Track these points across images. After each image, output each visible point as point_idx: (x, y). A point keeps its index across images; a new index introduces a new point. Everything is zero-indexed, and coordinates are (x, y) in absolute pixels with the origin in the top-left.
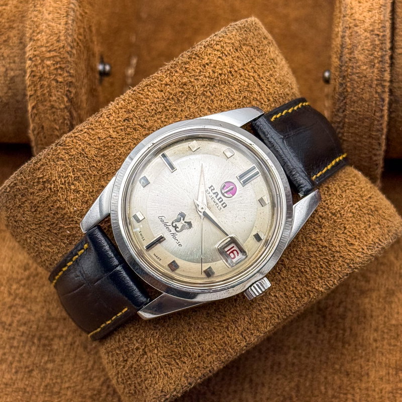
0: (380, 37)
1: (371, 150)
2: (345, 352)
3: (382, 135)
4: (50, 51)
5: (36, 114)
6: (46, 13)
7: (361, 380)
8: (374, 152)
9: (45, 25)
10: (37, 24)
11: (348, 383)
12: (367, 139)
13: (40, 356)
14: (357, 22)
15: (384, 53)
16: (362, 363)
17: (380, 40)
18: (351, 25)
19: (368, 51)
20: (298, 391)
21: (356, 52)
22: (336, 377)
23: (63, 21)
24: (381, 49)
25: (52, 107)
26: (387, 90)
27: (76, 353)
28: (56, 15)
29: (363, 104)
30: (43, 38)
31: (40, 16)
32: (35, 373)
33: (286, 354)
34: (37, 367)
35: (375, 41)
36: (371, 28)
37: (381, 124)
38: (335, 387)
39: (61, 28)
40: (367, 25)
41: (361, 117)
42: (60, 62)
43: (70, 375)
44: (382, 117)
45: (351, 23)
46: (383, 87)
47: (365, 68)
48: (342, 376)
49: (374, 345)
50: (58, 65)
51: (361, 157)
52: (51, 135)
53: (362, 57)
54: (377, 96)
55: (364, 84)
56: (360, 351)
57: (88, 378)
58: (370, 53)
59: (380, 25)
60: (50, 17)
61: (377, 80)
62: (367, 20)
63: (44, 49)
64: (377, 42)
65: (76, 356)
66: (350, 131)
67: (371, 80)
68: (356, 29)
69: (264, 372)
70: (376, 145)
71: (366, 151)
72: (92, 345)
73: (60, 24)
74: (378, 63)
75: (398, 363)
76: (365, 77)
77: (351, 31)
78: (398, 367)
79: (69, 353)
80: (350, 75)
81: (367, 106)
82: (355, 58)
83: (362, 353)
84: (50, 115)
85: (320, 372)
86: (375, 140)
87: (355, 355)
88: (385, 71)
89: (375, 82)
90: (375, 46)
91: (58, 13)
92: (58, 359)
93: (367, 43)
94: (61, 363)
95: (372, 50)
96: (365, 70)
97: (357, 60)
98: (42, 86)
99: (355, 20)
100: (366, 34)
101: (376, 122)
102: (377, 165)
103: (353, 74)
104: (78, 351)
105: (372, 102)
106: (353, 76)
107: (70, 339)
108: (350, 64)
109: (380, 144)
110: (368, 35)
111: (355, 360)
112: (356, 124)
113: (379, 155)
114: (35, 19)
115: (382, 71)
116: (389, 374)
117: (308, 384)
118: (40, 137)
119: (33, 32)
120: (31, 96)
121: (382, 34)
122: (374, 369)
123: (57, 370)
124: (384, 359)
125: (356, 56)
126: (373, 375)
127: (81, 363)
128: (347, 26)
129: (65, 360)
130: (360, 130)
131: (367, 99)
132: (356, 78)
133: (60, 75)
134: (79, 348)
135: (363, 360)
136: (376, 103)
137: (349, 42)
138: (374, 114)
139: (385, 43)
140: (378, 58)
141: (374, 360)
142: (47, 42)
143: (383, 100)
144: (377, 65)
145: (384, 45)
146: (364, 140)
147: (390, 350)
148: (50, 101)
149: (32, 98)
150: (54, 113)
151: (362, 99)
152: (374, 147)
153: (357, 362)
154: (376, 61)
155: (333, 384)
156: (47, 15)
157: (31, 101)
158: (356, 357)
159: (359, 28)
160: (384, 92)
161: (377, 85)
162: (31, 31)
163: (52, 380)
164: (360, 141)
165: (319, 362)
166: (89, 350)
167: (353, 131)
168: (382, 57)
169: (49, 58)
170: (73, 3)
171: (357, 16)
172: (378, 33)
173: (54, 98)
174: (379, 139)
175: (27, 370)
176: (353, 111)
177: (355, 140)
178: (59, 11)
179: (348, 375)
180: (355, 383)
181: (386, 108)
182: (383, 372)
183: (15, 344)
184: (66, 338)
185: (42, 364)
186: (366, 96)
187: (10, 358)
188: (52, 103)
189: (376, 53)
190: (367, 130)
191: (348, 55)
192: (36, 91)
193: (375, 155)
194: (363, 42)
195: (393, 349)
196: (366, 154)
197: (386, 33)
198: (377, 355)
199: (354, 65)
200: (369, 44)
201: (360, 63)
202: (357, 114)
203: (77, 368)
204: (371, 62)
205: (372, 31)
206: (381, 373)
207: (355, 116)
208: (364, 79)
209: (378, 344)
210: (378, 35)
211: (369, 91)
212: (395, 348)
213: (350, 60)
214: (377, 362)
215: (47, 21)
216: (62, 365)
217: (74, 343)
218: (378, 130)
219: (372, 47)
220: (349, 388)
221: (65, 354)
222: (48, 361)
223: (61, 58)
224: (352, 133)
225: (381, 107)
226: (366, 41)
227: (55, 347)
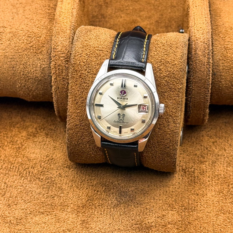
0: (207, 45)
1: (205, 94)
2: (196, 186)
3: (210, 87)
4: (62, 54)
5: (56, 82)
6: (60, 38)
7: (204, 197)
8: (206, 95)
9: (60, 42)
10: (56, 42)
11: (198, 198)
12: (203, 89)
13: (57, 191)
14: (197, 38)
15: (209, 51)
16: (204, 190)
17: (207, 46)
18: (195, 40)
19: (203, 50)
20: (176, 202)
21: (197, 51)
22: (192, 196)
23: (68, 41)
24: (208, 49)
25: (63, 78)
26: (211, 67)
27: (73, 189)
28: (65, 38)
29: (201, 73)
30: (59, 48)
31: (57, 39)
32: (55, 198)
33: (169, 188)
34: (56, 196)
35: (205, 46)
36: (203, 41)
37: (209, 82)
38: (192, 200)
39: (67, 44)
40: (202, 40)
41: (200, 78)
42: (67, 58)
43: (71, 199)
44: (209, 78)
45: (195, 39)
46: (210, 65)
47: (202, 57)
48: (195, 195)
49: (209, 183)
50: (66, 59)
51: (200, 97)
52: (62, 91)
53: (200, 53)
54: (207, 69)
55: (202, 64)
56: (202, 186)
57: (80, 199)
58: (204, 51)
59: (208, 40)
60: (62, 39)
61: (207, 62)
62: (202, 38)
63: (60, 52)
64: (206, 47)
65: (73, 191)
66: (196, 85)
67: (204, 62)
68: (197, 41)
69: (160, 195)
70: (207, 91)
71: (203, 95)
72: (80, 186)
73: (66, 42)
74: (207, 55)
75: (220, 190)
76: (202, 61)
77: (195, 42)
78: (220, 191)
79: (70, 190)
80: (195, 61)
81: (203, 74)
82: (197, 53)
83: (203, 186)
84: (62, 82)
85: (185, 194)
86: (207, 89)
87: (200, 187)
88: (210, 59)
89: (206, 63)
90: (205, 48)
91: (65, 37)
92: (65, 192)
93: (202, 47)
94: (67, 194)
95: (204, 50)
96: (202, 58)
97: (198, 54)
98: (59, 69)
99: (196, 38)
100: (201, 43)
101: (207, 81)
102: (207, 100)
103: (197, 60)
104: (74, 189)
105: (205, 72)
106: (197, 61)
107: (70, 184)
108: (195, 56)
109: (208, 91)
110: (202, 44)
111: (201, 189)
112: (198, 82)
113: (208, 96)
114: (56, 40)
115: (209, 58)
116: (216, 194)
117: (180, 199)
118: (57, 92)
119: (55, 46)
120: (54, 73)
121: (208, 43)
122: (209, 193)
123: (65, 197)
124: (214, 188)
125: (198, 52)
126: (209, 195)
127: (76, 194)
128: (193, 40)
129: (69, 193)
130: (200, 85)
131: (203, 71)
132: (198, 62)
133: (67, 64)
134: (74, 188)
135: (204, 189)
136: (207, 72)
137: (194, 47)
138: (206, 77)
139: (210, 47)
140: (207, 53)
141: (209, 189)
142: (61, 50)
143: (210, 71)
144: (207, 56)
145: (209, 48)
146: (202, 89)
147: (216, 185)
148: (62, 76)
149: (54, 74)
150: (64, 80)
151: (200, 71)
152: (206, 92)
153: (201, 190)
154: (206, 55)
155: (191, 199)
156: (61, 38)
157: (54, 76)
158: (201, 188)
159: (198, 41)
160: (210, 67)
161: (207, 65)
162: (54, 45)
163: (64, 201)
164: (200, 90)
165: (184, 191)
166: (79, 188)
167: (197, 85)
168: (208, 53)
169: (62, 57)
170: (71, 33)
171: (197, 36)
172: (207, 43)
173: (64, 74)
174: (208, 89)
175: (51, 197)
176: (197, 76)
177: (198, 89)
178: (66, 37)
179: (198, 195)
180: (201, 198)
181: (211, 75)
182: (213, 193)
183: (45, 187)
184: (68, 184)
185: (58, 195)
186: (203, 69)
187: (43, 192)
188: (63, 76)
189: (206, 51)
190: (203, 85)
191: (194, 52)
192: (56, 71)
193: (206, 96)
194: (200, 46)
195: (217, 184)
196: (203, 96)
197: (210, 43)
198: (210, 187)
199: (197, 56)
200: (203, 47)
201: (199, 55)
202: (198, 77)
203: (74, 196)
204: (204, 55)
205: (204, 42)
206: (212, 194)
207: (198, 78)
208: (201, 62)
209: (210, 182)
210: (207, 44)
211: (203, 67)
212: (218, 184)
213: (195, 54)
214: (210, 190)
215: (61, 41)
216: (68, 195)
217: (72, 186)
218: (208, 85)
219: (204, 48)
220: (198, 200)
221: (68, 190)
222: (61, 193)
223: (67, 56)
224: (196, 86)
225: (209, 74)
226: (202, 46)
227: (64, 188)
